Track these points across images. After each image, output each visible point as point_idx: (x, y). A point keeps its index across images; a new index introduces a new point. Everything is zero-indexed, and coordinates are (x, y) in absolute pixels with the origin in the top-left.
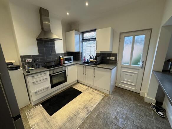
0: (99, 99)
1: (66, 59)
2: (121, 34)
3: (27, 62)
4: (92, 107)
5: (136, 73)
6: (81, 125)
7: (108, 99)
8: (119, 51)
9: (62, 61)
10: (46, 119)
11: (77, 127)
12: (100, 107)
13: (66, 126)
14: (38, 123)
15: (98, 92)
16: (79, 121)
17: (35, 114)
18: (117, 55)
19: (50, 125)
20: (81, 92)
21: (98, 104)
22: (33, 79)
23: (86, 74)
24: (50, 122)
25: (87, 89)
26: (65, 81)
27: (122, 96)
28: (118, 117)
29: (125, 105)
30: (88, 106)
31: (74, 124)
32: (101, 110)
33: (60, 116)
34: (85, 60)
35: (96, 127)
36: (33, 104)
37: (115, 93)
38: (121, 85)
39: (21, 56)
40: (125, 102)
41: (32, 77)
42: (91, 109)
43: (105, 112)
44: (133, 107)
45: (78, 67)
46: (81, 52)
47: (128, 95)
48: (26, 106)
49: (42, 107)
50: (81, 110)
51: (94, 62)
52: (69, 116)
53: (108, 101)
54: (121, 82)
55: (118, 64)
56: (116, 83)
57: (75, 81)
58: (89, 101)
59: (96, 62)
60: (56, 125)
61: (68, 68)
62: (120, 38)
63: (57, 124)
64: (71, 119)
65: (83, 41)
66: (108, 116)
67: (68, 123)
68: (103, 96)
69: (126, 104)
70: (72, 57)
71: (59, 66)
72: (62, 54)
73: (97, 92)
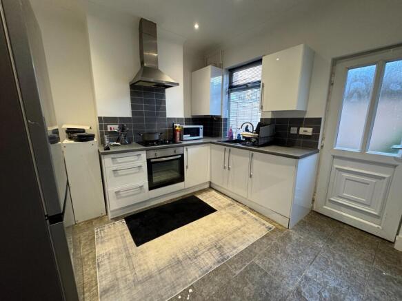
0: (257, 233)
1: (186, 131)
2: (335, 61)
3: (109, 130)
4: (234, 248)
5: (384, 178)
6: (197, 283)
7: (282, 239)
8: (327, 111)
9: (178, 133)
10: (126, 249)
11: (186, 284)
12: (256, 254)
13: (163, 275)
14: (110, 254)
15: (257, 218)
16: (194, 272)
17: (111, 235)
18: (320, 123)
19: (131, 263)
20: (212, 210)
21: (252, 244)
22: (114, 164)
23: (229, 169)
24: (134, 258)
25: (230, 205)
26: (181, 178)
27: (330, 240)
28: (304, 290)
29: (336, 264)
30: (224, 245)
31: (182, 275)
32: (257, 262)
33: (155, 251)
34: (232, 137)
35: (235, 298)
36: (110, 216)
37: (307, 227)
38: (328, 209)
39: (99, 118)
40: (337, 257)
41: (113, 158)
42: (231, 254)
43: (269, 269)
44: (362, 276)
45: (212, 151)
46: (223, 117)
47: (350, 241)
48: (98, 218)
49: (126, 225)
50: (204, 250)
51: (253, 140)
52: (173, 256)
53: (281, 244)
54: (330, 201)
55: (322, 147)
56: (313, 201)
57: (205, 184)
58: (230, 233)
59: (257, 139)
60: (142, 268)
61: (189, 150)
62: (332, 74)
63: (146, 267)
64: (177, 264)
65: (232, 91)
66: (274, 282)
67: (168, 271)
68: (270, 229)
69: (339, 263)
70: (202, 126)
71: (169, 143)
72: (179, 120)
73: (254, 216)
